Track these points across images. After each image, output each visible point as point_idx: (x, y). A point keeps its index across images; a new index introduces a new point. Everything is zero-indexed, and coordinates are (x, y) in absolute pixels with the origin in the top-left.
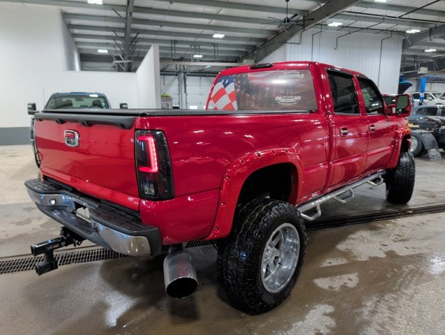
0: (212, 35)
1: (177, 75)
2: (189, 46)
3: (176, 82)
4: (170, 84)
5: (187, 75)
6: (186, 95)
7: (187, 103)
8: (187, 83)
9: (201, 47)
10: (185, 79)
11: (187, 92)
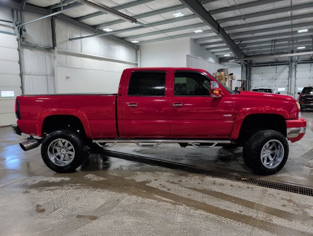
0: (297, 31)
1: (288, 64)
2: (287, 42)
3: (287, 69)
4: (281, 72)
5: (298, 63)
6: (296, 79)
7: (295, 86)
8: (297, 70)
9: (299, 41)
10: (296, 66)
11: (297, 77)
